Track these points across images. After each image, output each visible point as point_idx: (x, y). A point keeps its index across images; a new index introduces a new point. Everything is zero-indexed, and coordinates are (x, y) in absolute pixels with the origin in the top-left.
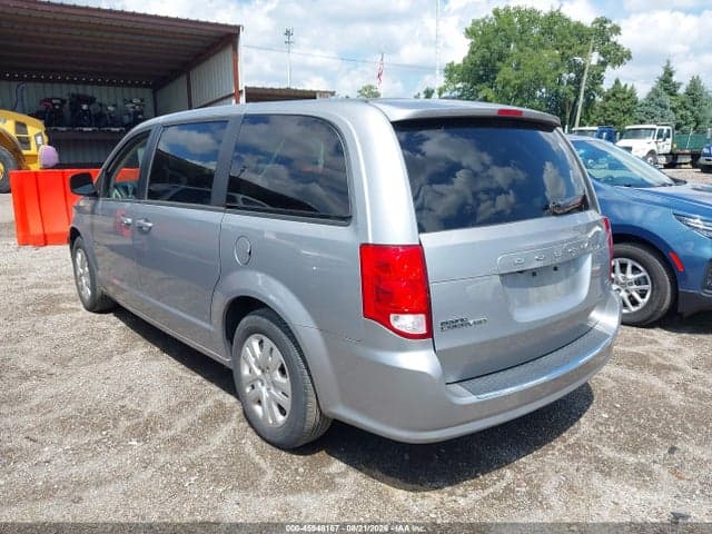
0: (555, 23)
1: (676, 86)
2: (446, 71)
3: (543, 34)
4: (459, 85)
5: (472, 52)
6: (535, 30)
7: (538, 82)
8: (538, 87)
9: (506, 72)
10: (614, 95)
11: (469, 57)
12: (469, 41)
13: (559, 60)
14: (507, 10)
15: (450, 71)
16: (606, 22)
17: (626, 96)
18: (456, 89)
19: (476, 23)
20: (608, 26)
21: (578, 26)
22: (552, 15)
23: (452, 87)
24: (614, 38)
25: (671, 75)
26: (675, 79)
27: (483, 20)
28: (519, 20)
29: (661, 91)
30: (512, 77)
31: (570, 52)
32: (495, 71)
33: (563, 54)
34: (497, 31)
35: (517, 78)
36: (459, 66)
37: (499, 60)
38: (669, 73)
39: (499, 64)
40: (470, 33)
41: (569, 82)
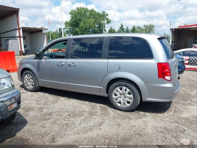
0: (93, 12)
1: (124, 29)
2: (65, 23)
3: (90, 15)
4: (69, 27)
5: (72, 19)
6: (88, 14)
7: (90, 27)
8: (90, 29)
9: (82, 24)
10: (111, 31)
11: (71, 20)
12: (71, 16)
13: (94, 22)
14: (80, 8)
15: (66, 23)
16: (105, 13)
17: (113, 31)
18: (68, 28)
19: (72, 11)
20: (105, 14)
21: (98, 13)
22: (92, 10)
23: (67, 28)
24: (107, 17)
25: (123, 26)
26: (123, 27)
27: (74, 10)
28: (84, 11)
29: (121, 30)
30: (83, 26)
31: (97, 20)
32: (79, 24)
33: (95, 20)
34: (78, 13)
35: (85, 26)
36: (68, 22)
37: (79, 21)
38: (122, 26)
39: (79, 22)
40: (71, 13)
41: (97, 28)
